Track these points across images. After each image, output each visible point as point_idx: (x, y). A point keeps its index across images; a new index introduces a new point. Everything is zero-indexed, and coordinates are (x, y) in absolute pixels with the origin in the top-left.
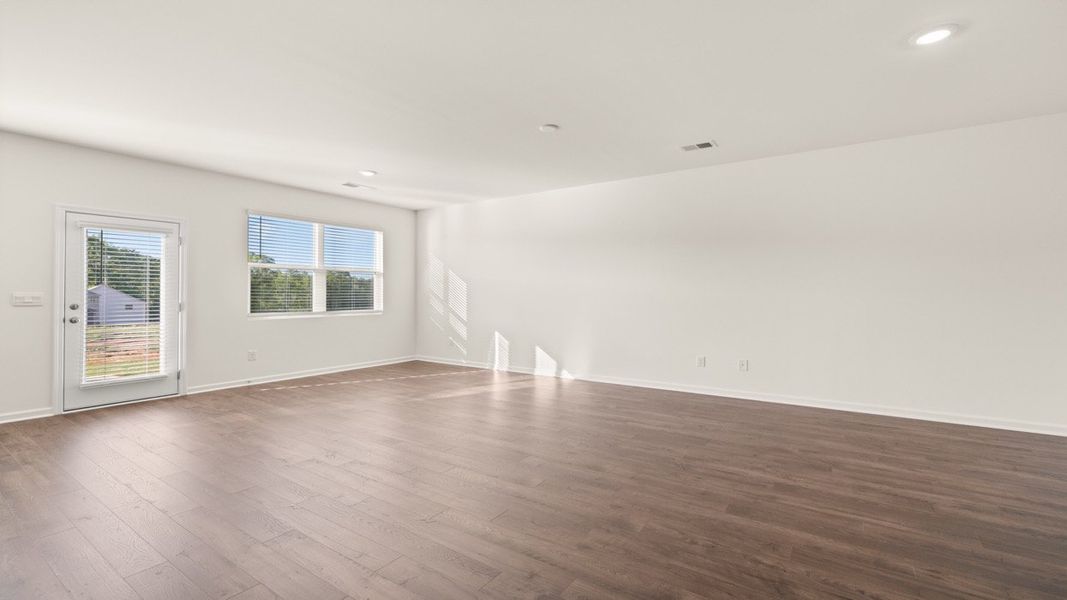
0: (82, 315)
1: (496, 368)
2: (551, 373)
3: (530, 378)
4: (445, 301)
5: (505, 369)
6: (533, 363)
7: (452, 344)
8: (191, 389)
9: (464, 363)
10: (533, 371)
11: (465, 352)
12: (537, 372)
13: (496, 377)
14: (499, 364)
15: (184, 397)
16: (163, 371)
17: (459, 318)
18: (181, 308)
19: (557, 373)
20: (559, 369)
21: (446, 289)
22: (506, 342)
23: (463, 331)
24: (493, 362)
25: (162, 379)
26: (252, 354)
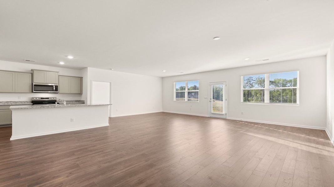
0: (212, 100)
15: (227, 119)
25: (223, 114)
26: (242, 113)
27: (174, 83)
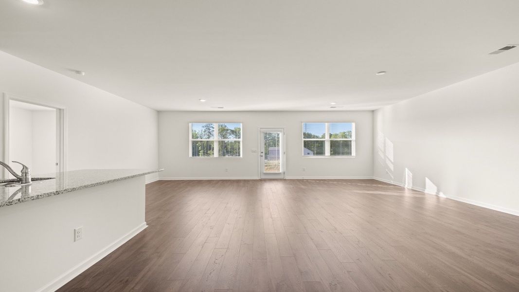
0: (263, 154)
1: (406, 186)
2: (434, 193)
3: (423, 194)
4: (384, 152)
5: (411, 188)
6: (424, 187)
7: (387, 173)
8: (287, 177)
9: (392, 182)
10: (424, 191)
11: (392, 177)
12: (426, 191)
13: (406, 191)
14: (408, 185)
15: (285, 180)
16: (280, 172)
17: (391, 161)
18: (284, 153)
19: (437, 193)
20: (439, 191)
21: (385, 147)
22: (411, 174)
23: (392, 167)
24: (405, 184)
25: (280, 173)
26: (304, 169)
27: (190, 124)
